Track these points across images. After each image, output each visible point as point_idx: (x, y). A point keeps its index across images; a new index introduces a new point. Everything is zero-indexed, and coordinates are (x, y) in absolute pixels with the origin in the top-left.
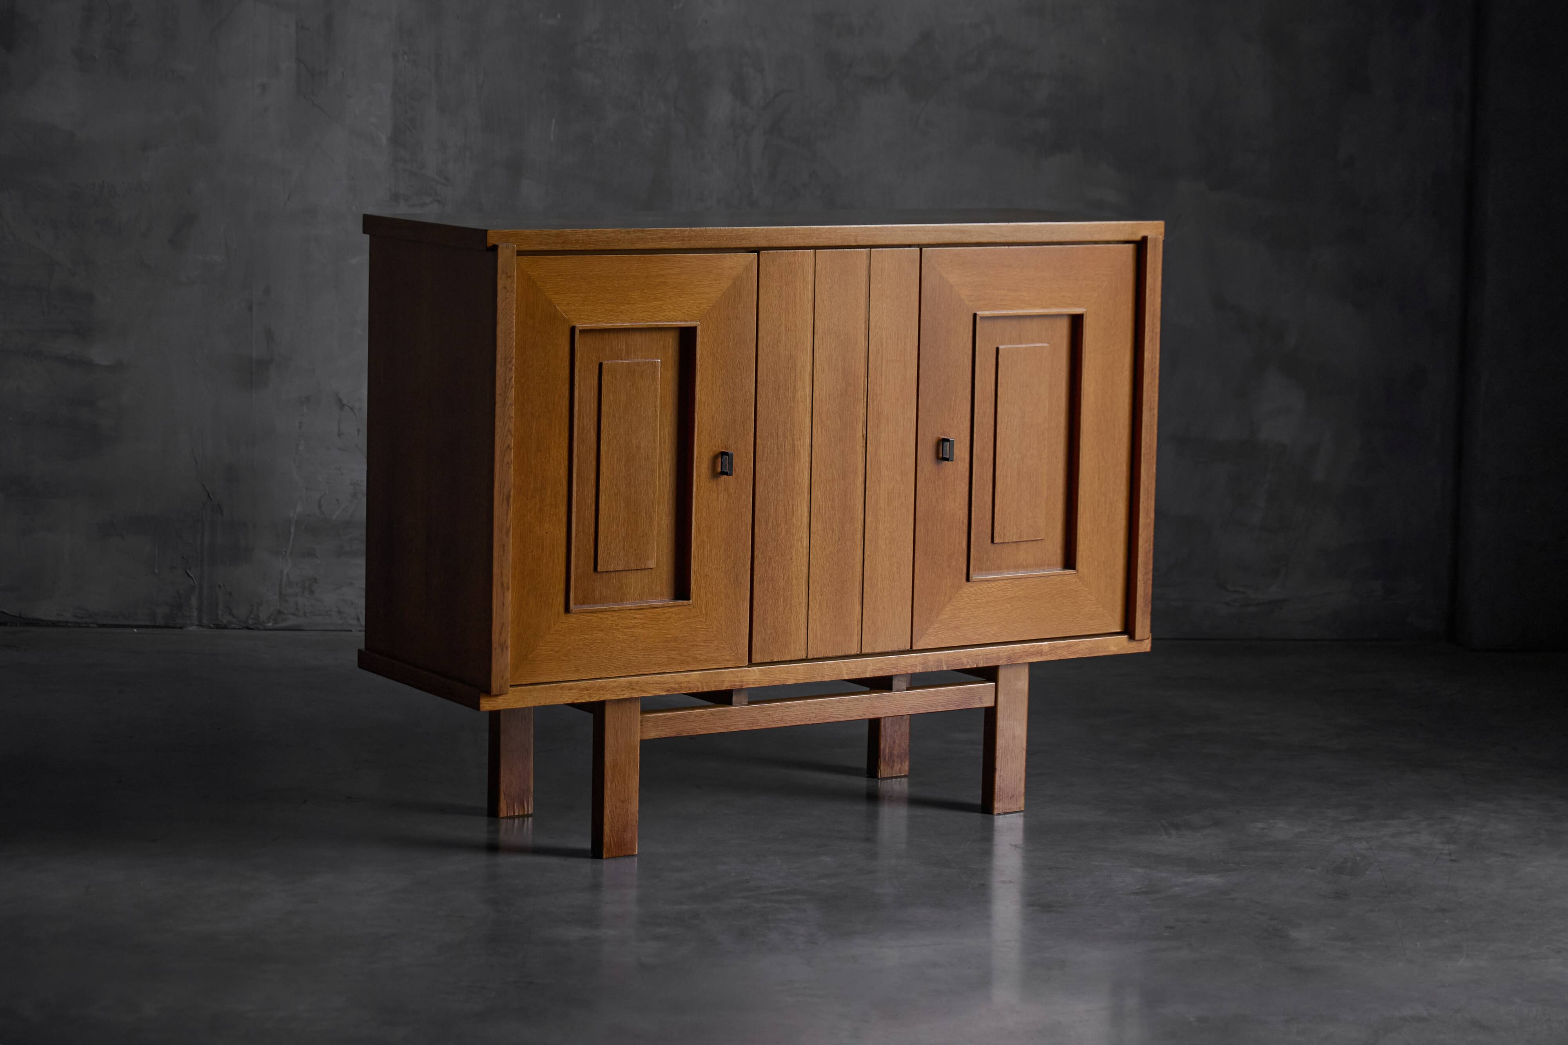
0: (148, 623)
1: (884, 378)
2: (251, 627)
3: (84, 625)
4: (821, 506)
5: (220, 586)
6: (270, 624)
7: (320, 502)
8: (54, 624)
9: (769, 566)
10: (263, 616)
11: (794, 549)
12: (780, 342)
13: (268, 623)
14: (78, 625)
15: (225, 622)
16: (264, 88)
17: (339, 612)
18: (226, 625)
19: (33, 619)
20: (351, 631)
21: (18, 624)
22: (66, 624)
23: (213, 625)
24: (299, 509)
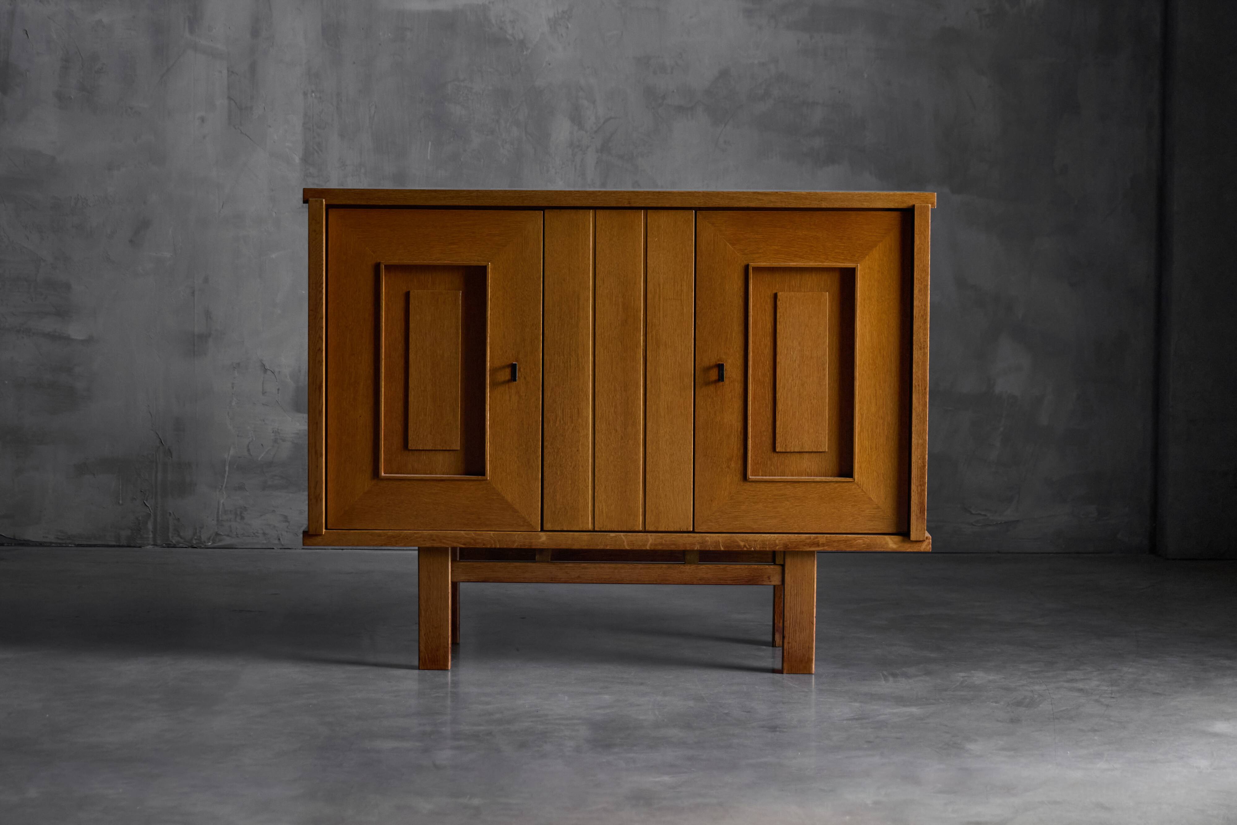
0: (114, 543)
1: (661, 312)
2: (195, 546)
3: (64, 545)
4: (604, 411)
5: (170, 513)
6: (210, 544)
7: (248, 446)
8: (41, 544)
9: (557, 455)
10: (204, 537)
11: (580, 443)
12: (564, 280)
13: (208, 543)
14: (60, 545)
15: (174, 542)
16: (203, 120)
17: (264, 534)
18: (175, 545)
19: (24, 540)
20: (273, 549)
21: (13, 545)
22: (50, 545)
23: (166, 544)
24: (232, 452)
